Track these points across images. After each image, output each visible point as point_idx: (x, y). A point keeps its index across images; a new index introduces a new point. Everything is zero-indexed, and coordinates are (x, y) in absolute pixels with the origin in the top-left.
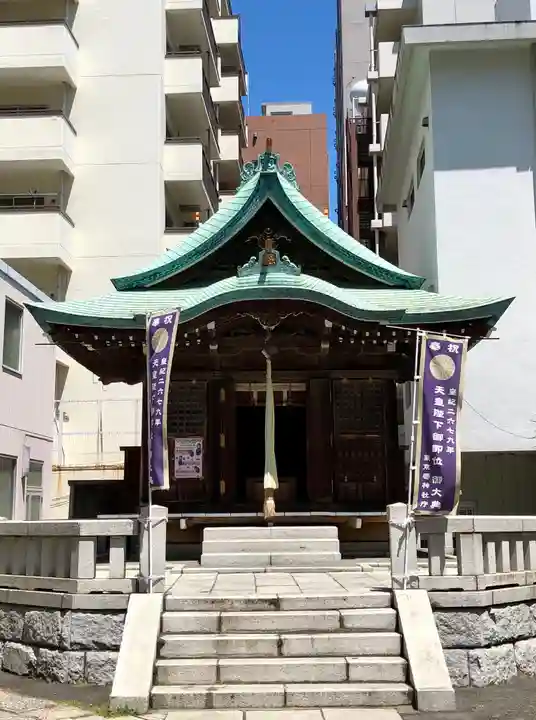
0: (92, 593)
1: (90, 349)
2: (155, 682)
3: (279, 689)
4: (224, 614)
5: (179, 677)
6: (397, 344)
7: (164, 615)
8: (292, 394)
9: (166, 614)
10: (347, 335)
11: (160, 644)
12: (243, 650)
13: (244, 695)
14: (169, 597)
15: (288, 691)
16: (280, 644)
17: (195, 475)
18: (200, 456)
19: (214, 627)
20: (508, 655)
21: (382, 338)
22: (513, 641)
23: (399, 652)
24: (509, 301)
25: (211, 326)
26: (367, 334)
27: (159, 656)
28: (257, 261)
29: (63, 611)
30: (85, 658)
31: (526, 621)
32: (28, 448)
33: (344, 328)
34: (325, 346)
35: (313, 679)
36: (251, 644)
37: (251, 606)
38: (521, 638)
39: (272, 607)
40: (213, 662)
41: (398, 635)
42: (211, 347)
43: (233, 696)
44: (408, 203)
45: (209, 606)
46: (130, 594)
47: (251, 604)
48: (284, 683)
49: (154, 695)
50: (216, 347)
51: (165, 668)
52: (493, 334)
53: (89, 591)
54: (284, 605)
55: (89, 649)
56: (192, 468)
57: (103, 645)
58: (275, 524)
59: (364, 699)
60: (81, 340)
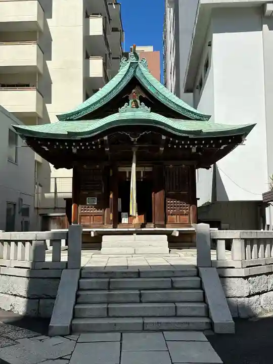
0: (43, 269)
1: (47, 149)
2: (74, 317)
3: (140, 321)
4: (111, 280)
5: (87, 314)
6: (197, 148)
7: (80, 281)
8: (145, 173)
9: (81, 280)
10: (173, 143)
11: (77, 296)
12: (122, 299)
14: (82, 271)
15: (145, 321)
16: (140, 295)
19: (106, 287)
20: (257, 301)
21: (190, 144)
22: (259, 294)
23: (202, 300)
24: (254, 125)
25: (106, 138)
26: (183, 142)
27: (76, 303)
28: (128, 105)
29: (28, 278)
30: (38, 302)
31: (265, 284)
33: (171, 139)
34: (162, 149)
35: (158, 315)
38: (264, 292)
39: (136, 276)
40: (105, 306)
41: (202, 291)
42: (106, 149)
43: (115, 324)
44: (199, 87)
45: (103, 275)
46: (62, 270)
48: (143, 317)
49: (73, 324)
50: (108, 149)
51: (80, 309)
52: (245, 142)
53: (41, 268)
54: (142, 275)
55: (41, 298)
57: (49, 296)
58: (137, 234)
59: (185, 326)
60: (42, 145)
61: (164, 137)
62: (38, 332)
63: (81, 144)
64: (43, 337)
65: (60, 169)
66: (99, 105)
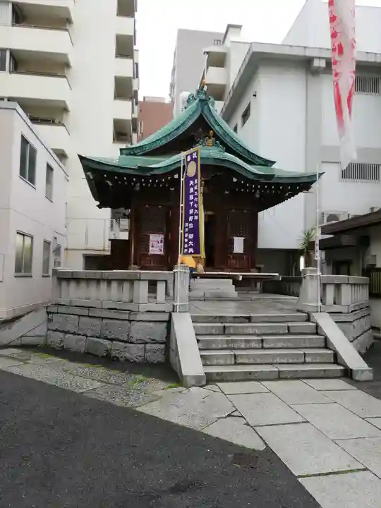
0: (148, 311)
1: (110, 184)
2: (205, 365)
4: (226, 325)
12: (243, 346)
13: (256, 372)
15: (280, 369)
16: (262, 342)
17: (159, 253)
18: (162, 244)
19: (222, 332)
24: (321, 174)
26: (254, 186)
27: (201, 349)
29: (130, 321)
30: (145, 348)
32: (56, 238)
33: (242, 182)
36: (247, 341)
37: (236, 320)
39: (247, 320)
40: (231, 352)
41: (323, 337)
42: (171, 189)
43: (250, 373)
46: (170, 312)
47: (236, 319)
50: (173, 189)
53: (146, 310)
54: (253, 320)
55: (147, 343)
56: (157, 249)
57: (154, 340)
58: (201, 278)
59: (322, 374)
60: (107, 179)
61: (235, 180)
62: (173, 382)
63: (143, 180)
64: (180, 389)
65: (103, 209)
66: (164, 142)
